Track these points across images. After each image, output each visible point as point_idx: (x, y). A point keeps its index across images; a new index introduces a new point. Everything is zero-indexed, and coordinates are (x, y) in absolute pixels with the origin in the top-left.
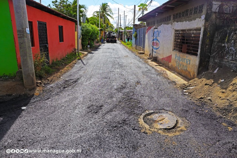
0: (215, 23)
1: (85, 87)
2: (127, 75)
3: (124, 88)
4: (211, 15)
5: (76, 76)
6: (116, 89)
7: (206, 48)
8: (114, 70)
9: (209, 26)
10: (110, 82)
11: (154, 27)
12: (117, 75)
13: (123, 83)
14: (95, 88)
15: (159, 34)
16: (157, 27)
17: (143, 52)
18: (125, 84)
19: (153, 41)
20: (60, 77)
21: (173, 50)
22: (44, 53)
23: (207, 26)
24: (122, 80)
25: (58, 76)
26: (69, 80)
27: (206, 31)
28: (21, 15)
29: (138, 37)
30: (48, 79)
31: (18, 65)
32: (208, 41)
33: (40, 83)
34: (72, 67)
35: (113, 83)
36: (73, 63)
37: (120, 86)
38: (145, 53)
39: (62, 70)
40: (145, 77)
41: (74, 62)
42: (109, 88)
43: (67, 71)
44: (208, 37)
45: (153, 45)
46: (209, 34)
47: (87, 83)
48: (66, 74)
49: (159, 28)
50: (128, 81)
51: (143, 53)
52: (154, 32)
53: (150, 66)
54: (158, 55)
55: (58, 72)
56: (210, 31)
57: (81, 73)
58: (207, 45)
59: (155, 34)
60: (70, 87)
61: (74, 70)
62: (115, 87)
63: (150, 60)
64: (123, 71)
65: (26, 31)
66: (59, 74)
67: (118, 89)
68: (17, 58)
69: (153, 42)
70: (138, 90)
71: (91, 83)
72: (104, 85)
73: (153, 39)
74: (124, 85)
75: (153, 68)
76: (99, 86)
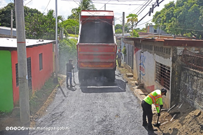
0: (182, 64)
1: (70, 120)
2: (108, 107)
3: (104, 121)
4: (176, 58)
5: (61, 110)
6: (97, 122)
7: (176, 84)
8: (97, 101)
9: (176, 66)
10: (93, 115)
11: (141, 50)
12: (99, 107)
13: (104, 116)
14: (80, 121)
15: (144, 60)
16: (143, 52)
17: (132, 74)
18: (106, 117)
19: (140, 65)
20: (45, 111)
21: (155, 81)
22: (34, 91)
23: (175, 67)
24: (103, 112)
25: (43, 110)
26: (55, 114)
27: (174, 71)
28: (23, 67)
29: (127, 53)
30: (37, 113)
31: (13, 103)
32: (177, 79)
33: (32, 118)
34: (53, 98)
35: (95, 116)
36: (54, 93)
37: (101, 120)
38: (134, 76)
39: (46, 103)
40: (125, 109)
41: (54, 91)
42: (92, 121)
43: (50, 103)
44: (176, 76)
45: (140, 69)
46: (177, 73)
47: (72, 116)
48: (50, 106)
49: (144, 53)
50: (108, 114)
51: (132, 76)
52: (141, 56)
53: (134, 95)
54: (144, 81)
55: (42, 105)
56: (177, 71)
57: (65, 105)
58: (177, 82)
59: (141, 58)
60: (57, 121)
61: (57, 102)
62: (97, 120)
63: (137, 87)
64: (106, 102)
65: (26, 78)
66: (43, 107)
67: (99, 122)
68: (13, 98)
69: (140, 67)
70: (116, 123)
71: (76, 117)
72: (87, 119)
73: (140, 63)
74: (104, 118)
75: (137, 98)
76: (83, 119)
